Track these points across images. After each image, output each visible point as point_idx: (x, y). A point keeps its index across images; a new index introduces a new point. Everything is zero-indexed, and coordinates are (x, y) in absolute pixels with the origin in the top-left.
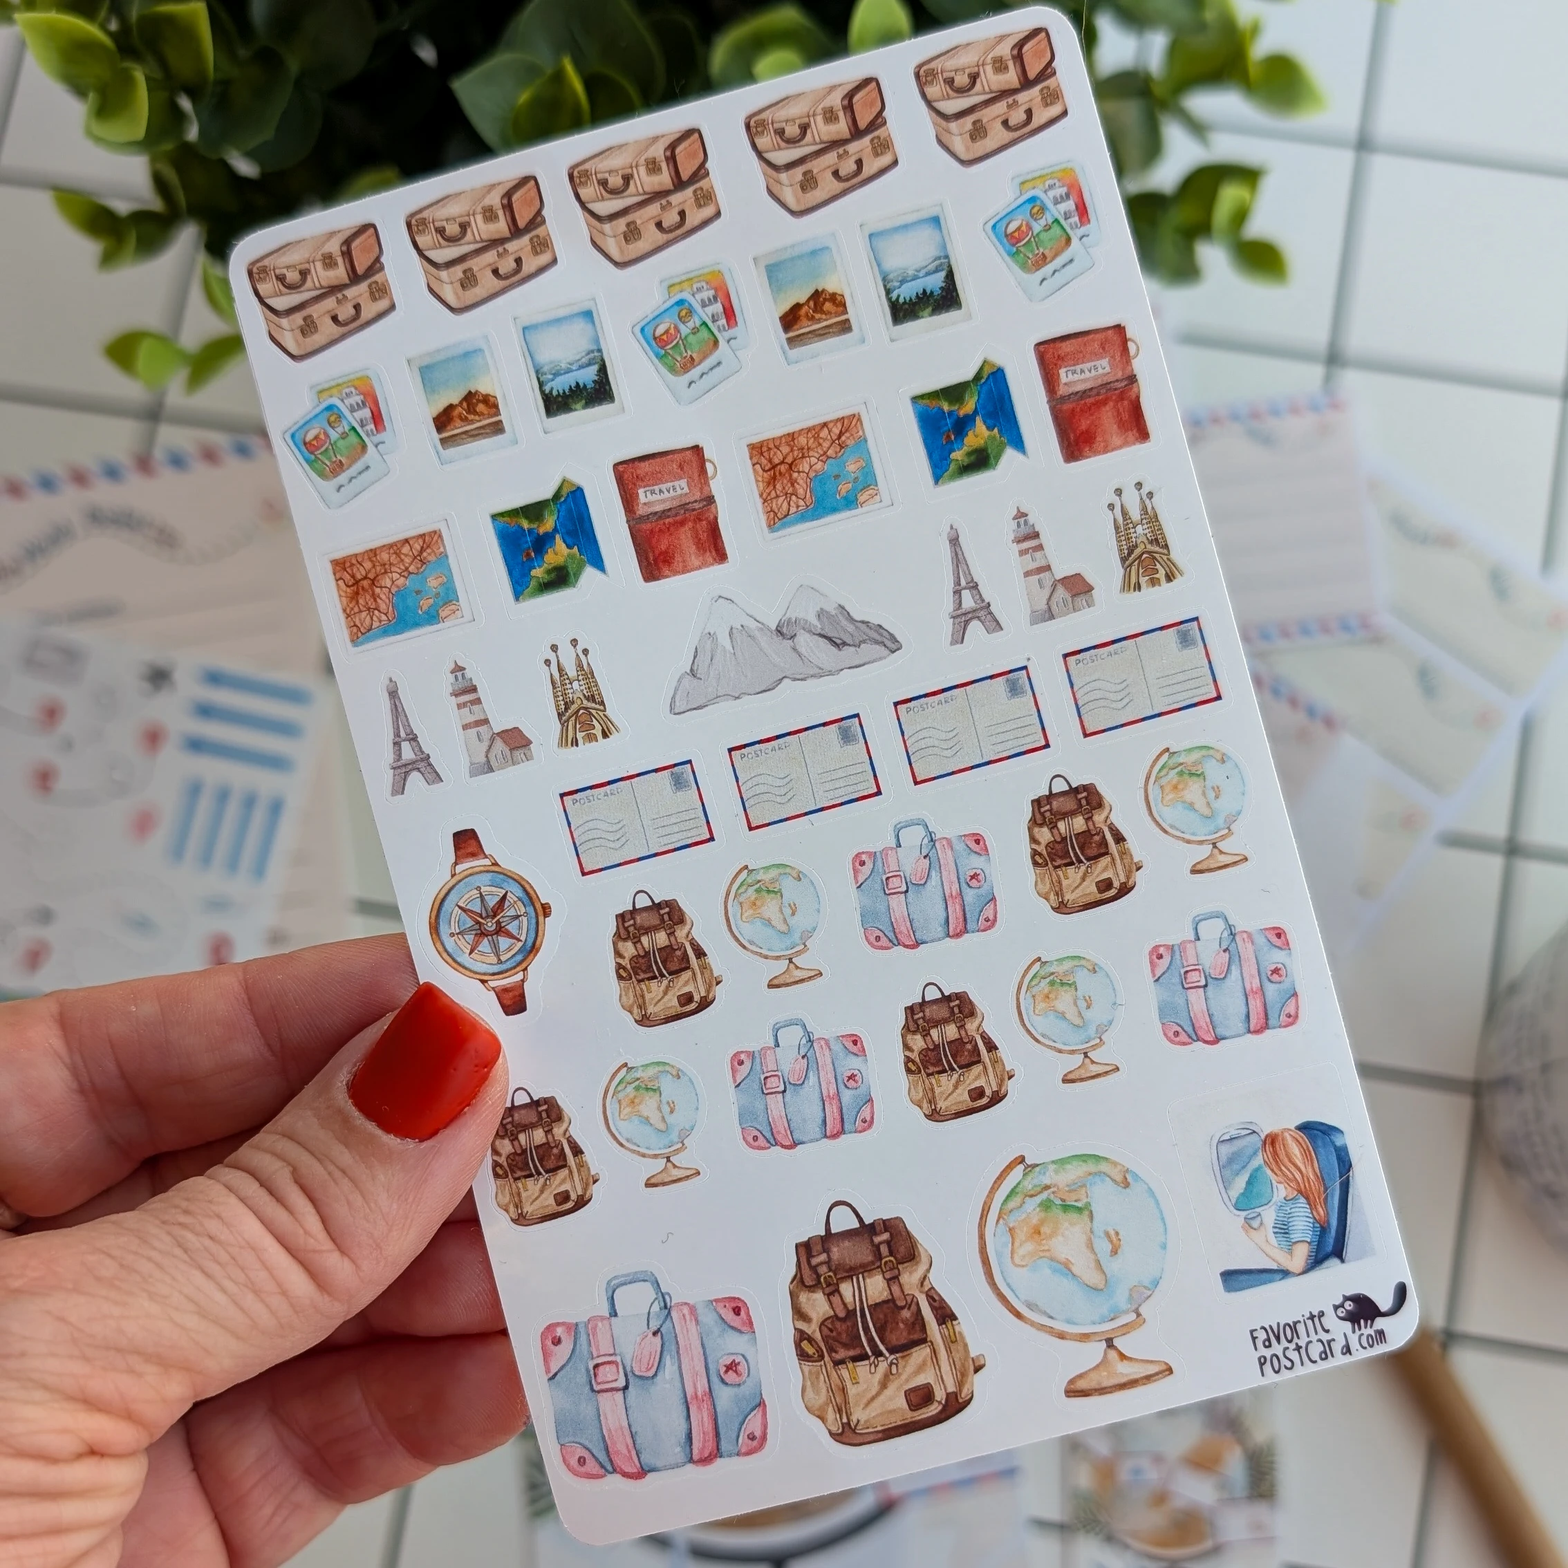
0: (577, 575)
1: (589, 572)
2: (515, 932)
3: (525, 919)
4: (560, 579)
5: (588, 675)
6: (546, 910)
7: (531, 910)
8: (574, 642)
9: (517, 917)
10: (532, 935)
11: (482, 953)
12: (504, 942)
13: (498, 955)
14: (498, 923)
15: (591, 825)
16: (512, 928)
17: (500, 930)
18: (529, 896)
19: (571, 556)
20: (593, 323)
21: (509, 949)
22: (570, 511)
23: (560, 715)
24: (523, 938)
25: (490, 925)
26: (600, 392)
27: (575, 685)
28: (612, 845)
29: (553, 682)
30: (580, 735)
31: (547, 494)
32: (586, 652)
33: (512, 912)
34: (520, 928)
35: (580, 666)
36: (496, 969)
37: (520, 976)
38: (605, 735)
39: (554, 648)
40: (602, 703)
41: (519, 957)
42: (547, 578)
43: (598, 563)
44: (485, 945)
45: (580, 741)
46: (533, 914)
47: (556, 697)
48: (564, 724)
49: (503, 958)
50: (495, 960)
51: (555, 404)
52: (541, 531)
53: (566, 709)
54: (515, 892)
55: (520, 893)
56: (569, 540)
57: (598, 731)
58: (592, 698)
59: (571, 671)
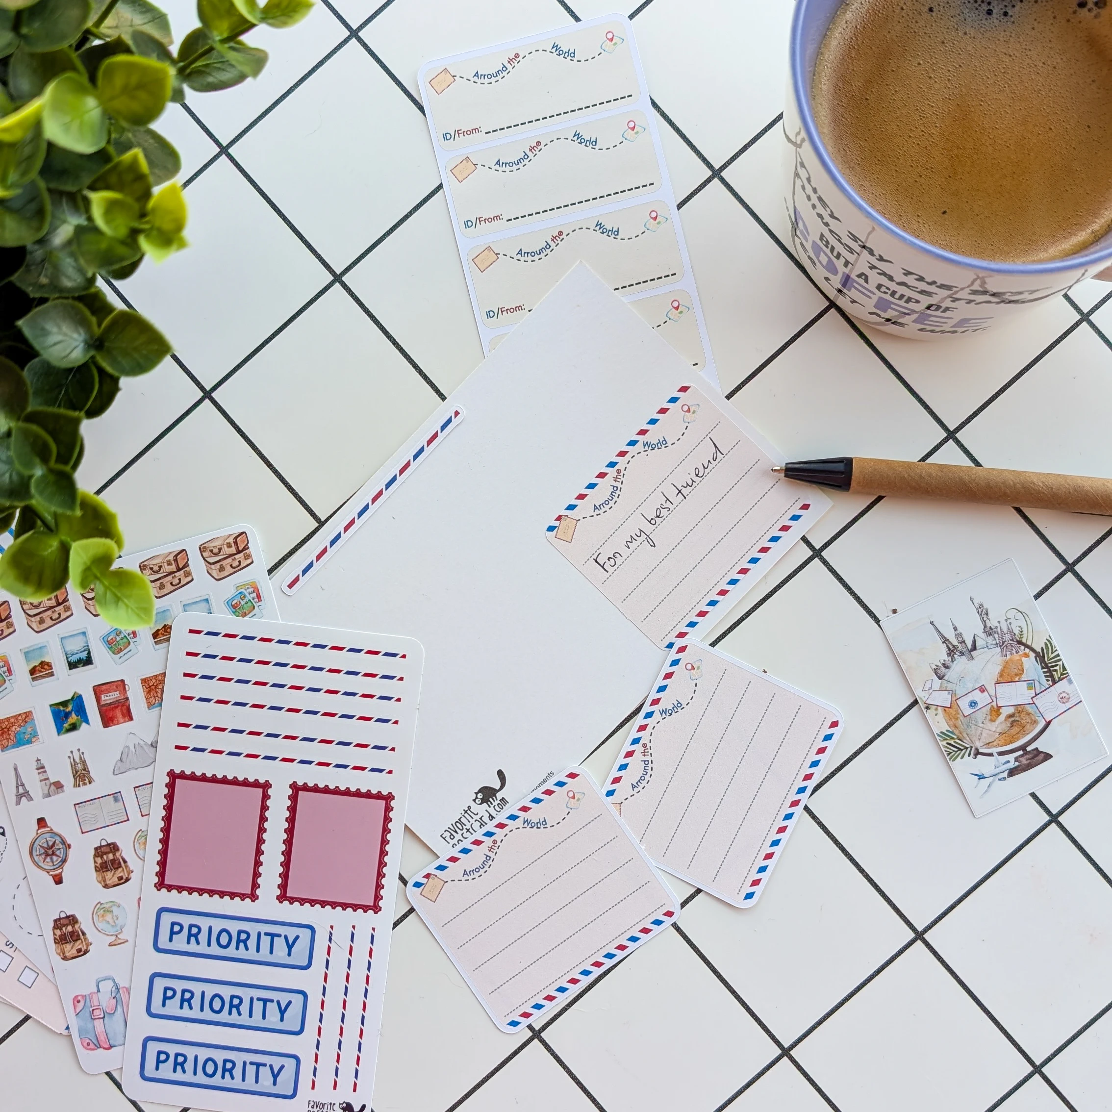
0: (80, 726)
1: (84, 725)
2: (59, 854)
3: (62, 850)
4: (74, 727)
5: (83, 762)
6: (69, 846)
7: (64, 846)
8: (79, 750)
9: (59, 849)
10: (65, 855)
11: (48, 862)
12: (55, 858)
13: (53, 863)
14: (53, 851)
15: (85, 815)
16: (58, 853)
17: (53, 854)
18: (64, 842)
19: (77, 719)
20: (86, 636)
21: (57, 861)
22: (77, 703)
23: (74, 776)
24: (62, 856)
25: (50, 852)
26: (88, 661)
27: (79, 765)
28: (92, 822)
29: (71, 764)
30: (81, 783)
31: (69, 697)
32: (83, 753)
33: (57, 847)
34: (60, 853)
35: (81, 759)
36: (52, 868)
37: (60, 870)
38: (90, 783)
39: (72, 752)
40: (89, 771)
41: (60, 863)
42: (69, 727)
43: (87, 722)
44: (48, 859)
45: (81, 785)
46: (65, 848)
47: (72, 769)
48: (75, 779)
49: (55, 864)
50: (52, 865)
51: (72, 665)
52: (67, 710)
53: (76, 774)
54: (59, 840)
55: (60, 840)
56: (77, 714)
57: (87, 781)
58: (85, 770)
59: (78, 761)
